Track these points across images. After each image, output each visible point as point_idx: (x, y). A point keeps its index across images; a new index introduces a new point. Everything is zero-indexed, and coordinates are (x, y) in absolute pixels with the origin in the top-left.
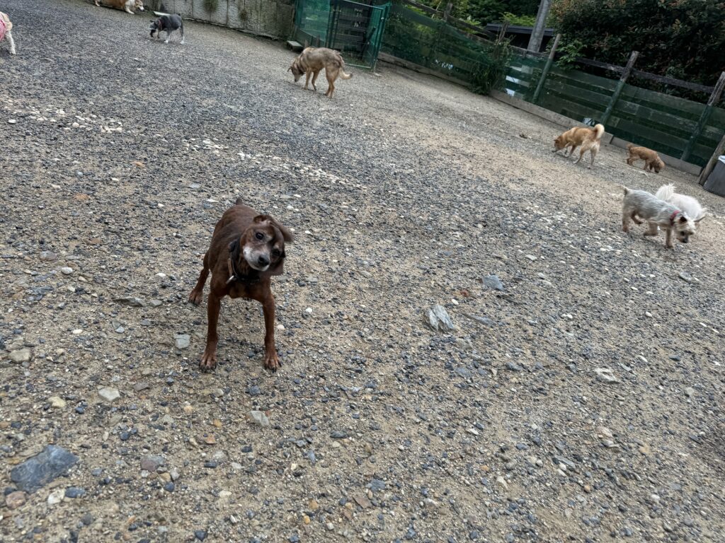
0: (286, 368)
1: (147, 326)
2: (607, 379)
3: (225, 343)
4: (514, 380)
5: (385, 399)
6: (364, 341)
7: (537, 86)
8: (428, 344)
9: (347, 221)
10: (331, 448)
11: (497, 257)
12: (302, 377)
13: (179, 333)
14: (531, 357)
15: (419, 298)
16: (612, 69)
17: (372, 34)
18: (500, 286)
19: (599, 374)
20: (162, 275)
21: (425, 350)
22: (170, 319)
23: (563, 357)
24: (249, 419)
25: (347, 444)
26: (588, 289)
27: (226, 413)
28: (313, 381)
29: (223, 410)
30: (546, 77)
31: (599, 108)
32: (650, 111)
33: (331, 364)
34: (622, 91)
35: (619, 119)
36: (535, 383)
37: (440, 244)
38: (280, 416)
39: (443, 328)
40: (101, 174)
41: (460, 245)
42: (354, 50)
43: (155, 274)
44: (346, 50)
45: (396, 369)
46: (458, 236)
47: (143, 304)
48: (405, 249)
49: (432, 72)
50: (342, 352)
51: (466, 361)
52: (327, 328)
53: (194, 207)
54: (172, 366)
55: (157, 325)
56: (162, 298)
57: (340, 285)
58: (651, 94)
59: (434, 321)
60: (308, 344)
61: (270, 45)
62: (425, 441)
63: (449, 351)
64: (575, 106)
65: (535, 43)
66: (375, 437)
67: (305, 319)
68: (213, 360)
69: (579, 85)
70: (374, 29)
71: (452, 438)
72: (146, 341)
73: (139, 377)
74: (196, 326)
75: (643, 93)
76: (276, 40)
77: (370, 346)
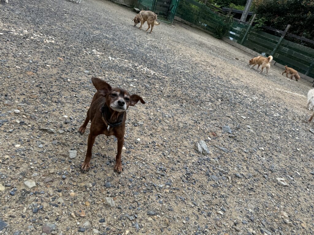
0: (126, 172)
1: (55, 144)
2: (283, 184)
3: (95, 156)
4: (239, 183)
5: (176, 192)
6: (165, 158)
7: (243, 37)
8: (197, 161)
9: (158, 94)
10: (147, 221)
11: (228, 116)
12: (134, 178)
13: (71, 149)
14: (246, 170)
15: (192, 136)
16: (278, 32)
17: (172, 7)
18: (230, 132)
19: (279, 181)
20: (66, 116)
21: (195, 164)
22: (68, 141)
23: (261, 171)
24: (104, 202)
25: (156, 219)
26: (270, 135)
27: (93, 198)
28: (139, 180)
29: (91, 196)
30: (248, 33)
31: (270, 49)
32: (293, 52)
33: (149, 170)
34: (281, 42)
35: (279, 54)
36: (249, 185)
37: (202, 108)
38: (121, 200)
39: (204, 153)
40: (41, 63)
41: (211, 109)
42: (163, 14)
43: (62, 116)
44: (160, 14)
45: (181, 175)
46: (210, 105)
47: (54, 132)
48: (185, 110)
49: (197, 27)
50: (155, 164)
51: (216, 171)
52: (147, 150)
53: (85, 82)
54: (66, 168)
55: (61, 144)
56: (65, 129)
57: (154, 127)
58: (294, 44)
59: (200, 149)
60: (137, 159)
61: (126, 9)
62: (196, 218)
63: (207, 166)
64: (260, 47)
65: (244, 18)
66: (170, 215)
67: (136, 144)
68: (88, 166)
69: (263, 38)
70: (173, 6)
71: (210, 216)
72: (54, 153)
73: (48, 174)
74: (81, 145)
75: (291, 43)
76: (129, 7)
77: (168, 161)
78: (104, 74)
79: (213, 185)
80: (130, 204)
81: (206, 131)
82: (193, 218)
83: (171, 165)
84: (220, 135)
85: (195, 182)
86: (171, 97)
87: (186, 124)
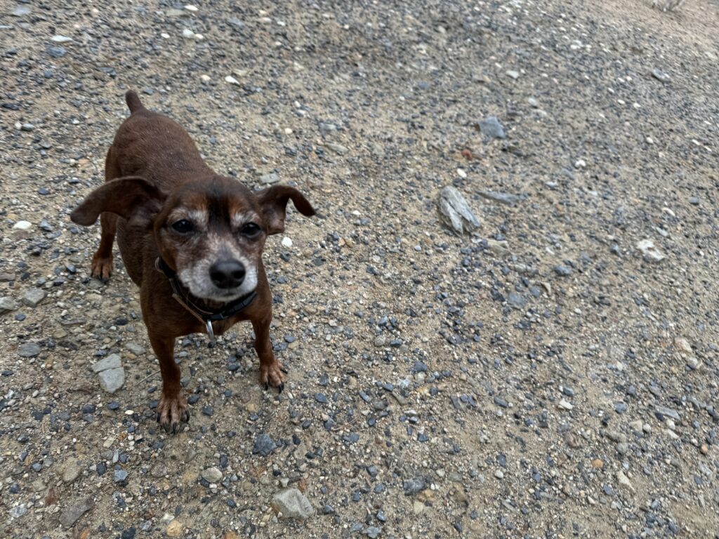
1: (35, 356)
2: (655, 259)
4: (570, 292)
5: (446, 387)
6: (380, 282)
11: (479, 82)
12: (325, 386)
13: (99, 357)
14: (572, 245)
18: (502, 134)
19: (645, 251)
20: (23, 225)
22: (71, 325)
23: (601, 234)
28: (342, 387)
33: (354, 343)
37: (409, 70)
39: (469, 230)
43: (10, 226)
47: (9, 306)
50: (361, 314)
51: (511, 277)
52: (323, 270)
53: (34, 57)
54: (112, 439)
55: (53, 347)
56: (42, 280)
57: (311, 179)
59: (457, 223)
60: (310, 313)
67: (286, 261)
68: (179, 407)
71: (547, 427)
72: (45, 395)
73: (62, 489)
74: (121, 327)
78: (85, 10)
79: (521, 326)
80: (348, 485)
81: (445, 151)
82: (512, 451)
83: (403, 301)
84: (482, 152)
85: (477, 332)
86: (317, 49)
87: (390, 140)
